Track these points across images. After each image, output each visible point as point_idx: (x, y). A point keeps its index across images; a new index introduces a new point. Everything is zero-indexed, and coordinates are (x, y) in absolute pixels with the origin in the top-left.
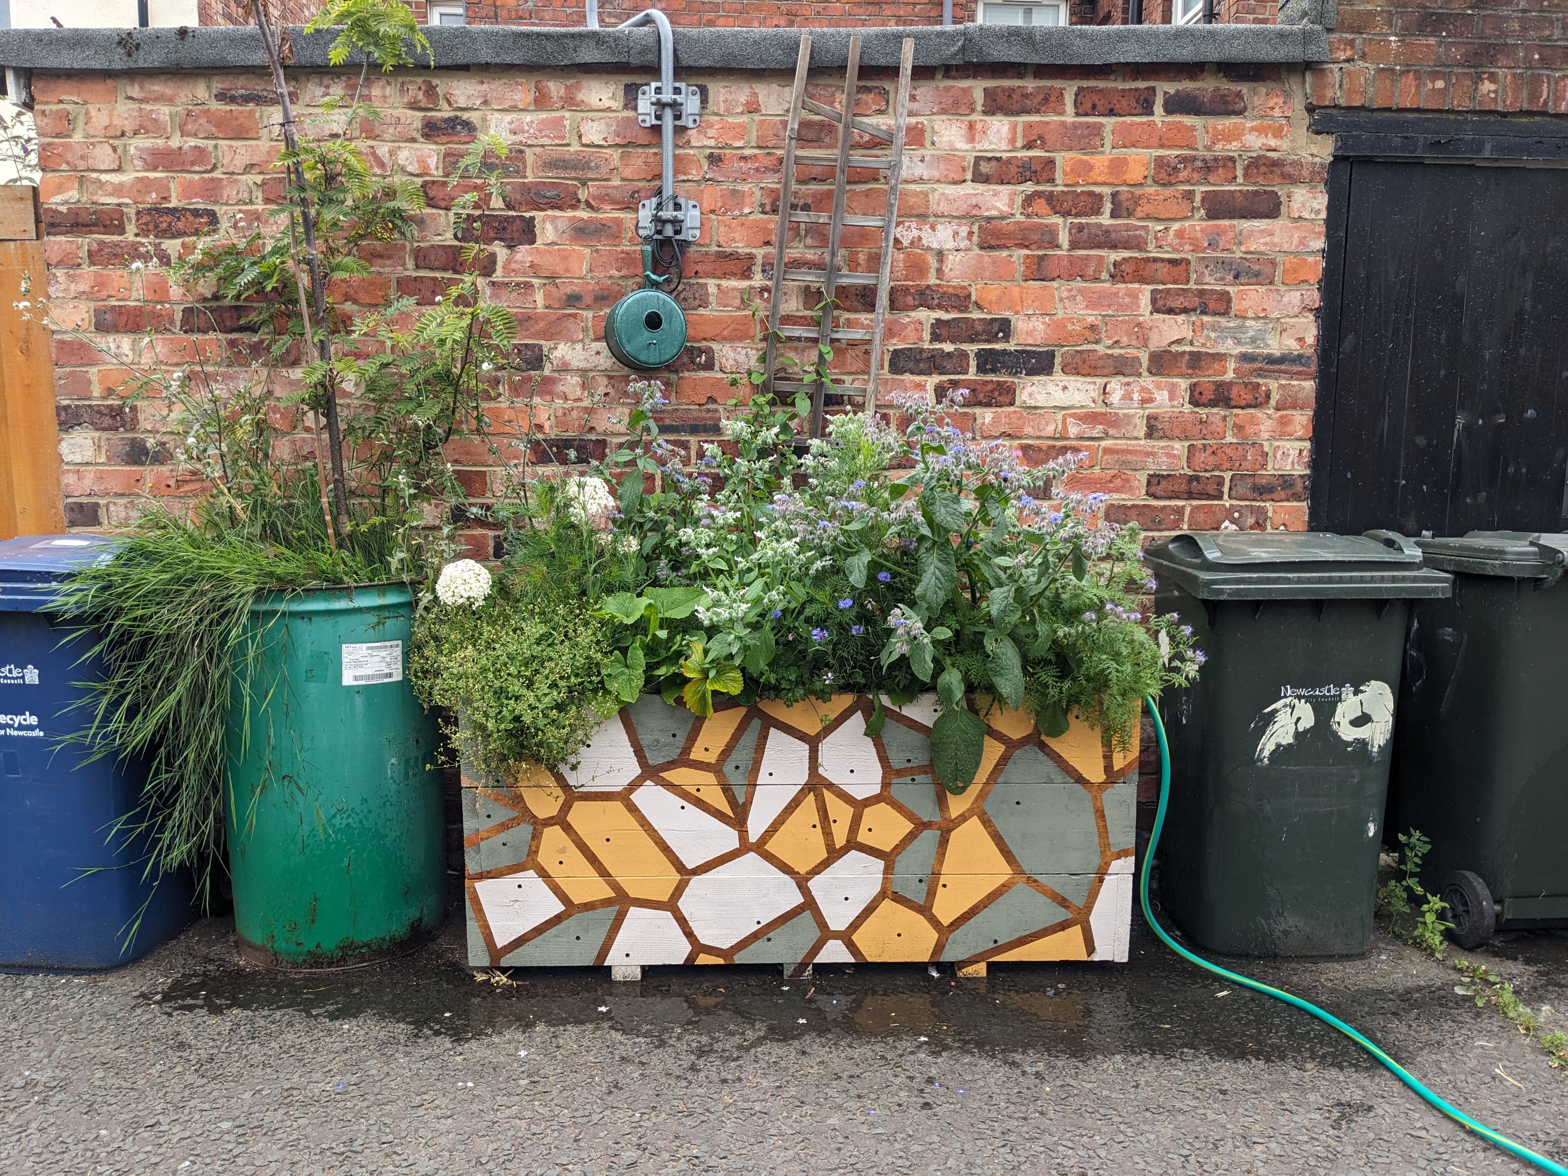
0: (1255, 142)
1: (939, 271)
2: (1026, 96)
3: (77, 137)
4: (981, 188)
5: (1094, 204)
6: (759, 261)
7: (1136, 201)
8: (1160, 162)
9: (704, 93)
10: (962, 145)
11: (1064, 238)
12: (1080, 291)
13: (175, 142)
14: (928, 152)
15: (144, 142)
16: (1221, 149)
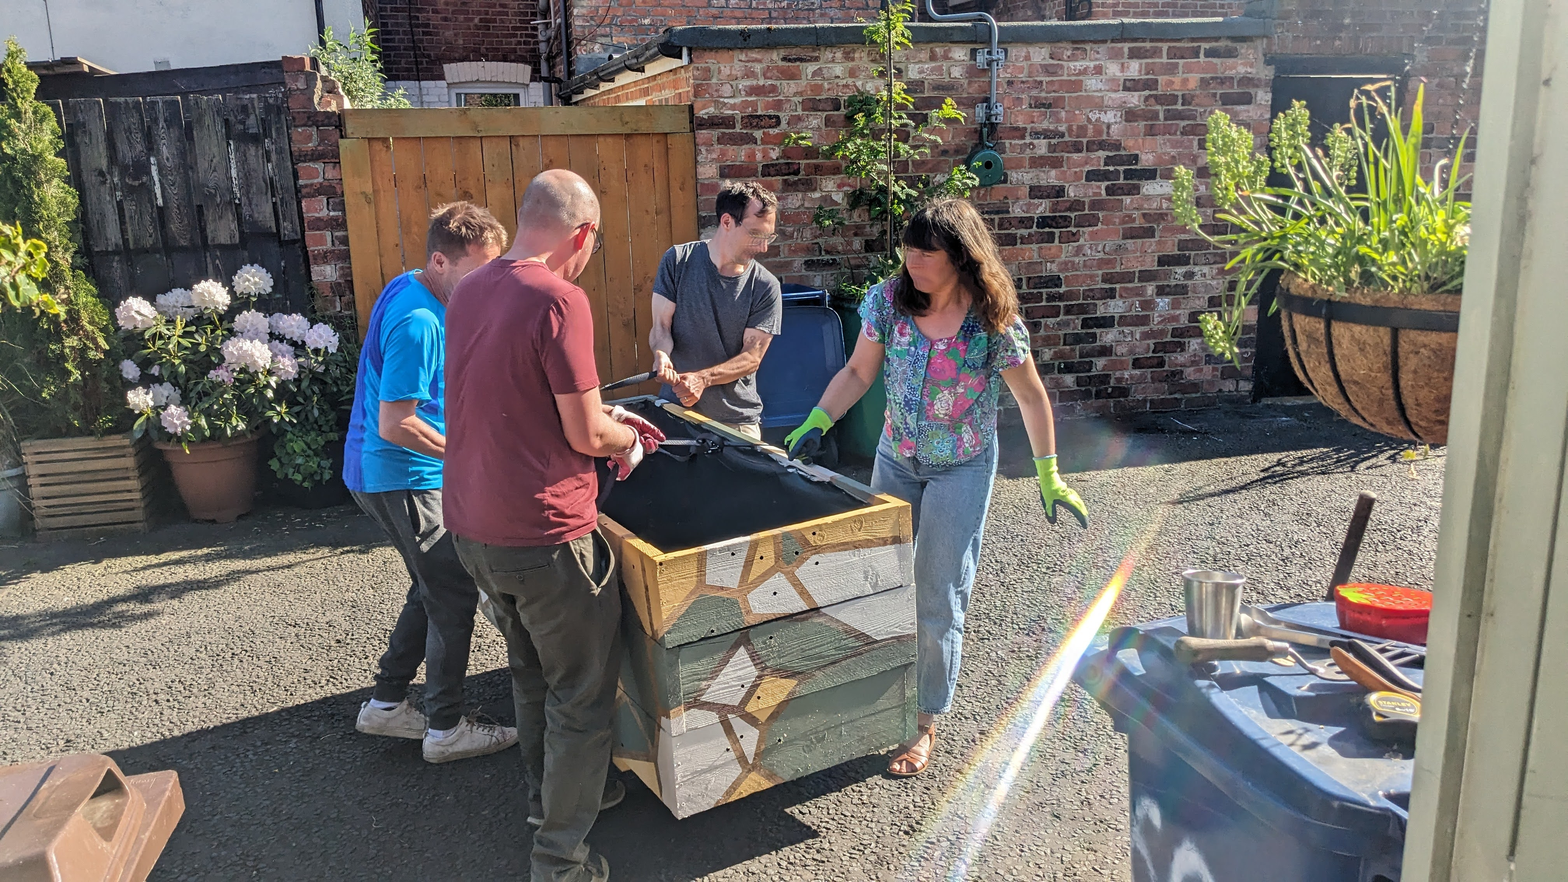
0: (1242, 70)
1: (1108, 133)
2: (1147, 51)
3: (714, 81)
4: (1127, 93)
5: (1173, 99)
6: (1029, 131)
7: (1193, 97)
8: (1202, 79)
9: (1006, 51)
10: (1118, 74)
11: (1161, 116)
12: (1169, 140)
13: (761, 82)
14: (1104, 77)
15: (748, 83)
16: (1229, 73)
